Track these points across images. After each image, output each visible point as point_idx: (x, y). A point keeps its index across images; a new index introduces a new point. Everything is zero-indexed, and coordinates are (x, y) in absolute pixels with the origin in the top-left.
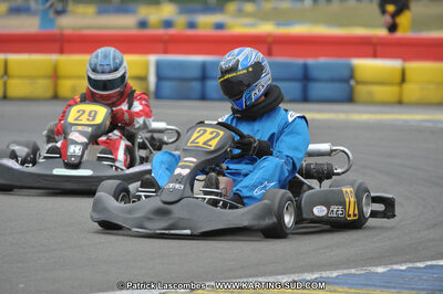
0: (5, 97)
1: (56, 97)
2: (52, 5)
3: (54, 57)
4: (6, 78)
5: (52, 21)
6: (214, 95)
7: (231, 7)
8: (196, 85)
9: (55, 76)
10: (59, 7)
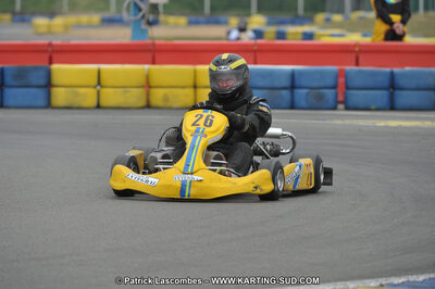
0: (98, 106)
1: (148, 106)
2: (143, 17)
3: (146, 67)
4: (99, 87)
5: (144, 32)
6: (303, 103)
7: (320, 17)
8: (286, 93)
9: (148, 85)
10: (151, 18)
